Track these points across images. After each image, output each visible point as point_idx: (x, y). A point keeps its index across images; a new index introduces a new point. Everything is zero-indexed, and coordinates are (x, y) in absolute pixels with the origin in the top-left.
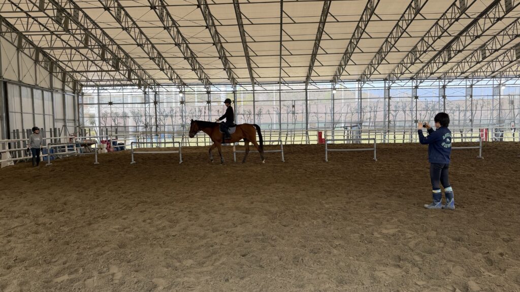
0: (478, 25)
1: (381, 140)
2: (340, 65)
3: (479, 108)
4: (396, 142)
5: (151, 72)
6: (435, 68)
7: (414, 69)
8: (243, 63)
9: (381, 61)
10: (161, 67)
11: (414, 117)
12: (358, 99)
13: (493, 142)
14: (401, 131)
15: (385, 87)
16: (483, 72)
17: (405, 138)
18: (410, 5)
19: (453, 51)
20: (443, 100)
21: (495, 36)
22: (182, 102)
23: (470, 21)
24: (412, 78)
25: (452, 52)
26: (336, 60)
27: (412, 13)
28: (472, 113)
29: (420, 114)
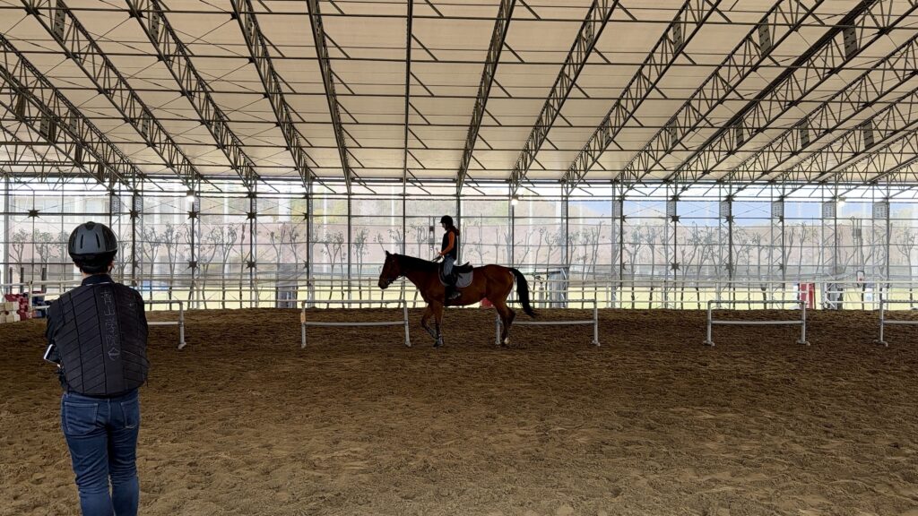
0: (793, 80)
1: (607, 302)
2: (527, 150)
3: (797, 242)
4: (636, 307)
5: (126, 150)
6: (712, 163)
7: (671, 162)
8: (327, 136)
9: (607, 145)
10: (149, 138)
11: (670, 257)
12: (562, 218)
13: (824, 310)
14: (645, 284)
15: (614, 196)
16: (804, 172)
17: (654, 299)
18: (665, 36)
19: (748, 128)
20: (727, 224)
21: (825, 104)
22: (193, 215)
23: (780, 71)
24: (666, 181)
25: (745, 131)
26: (519, 138)
27: (669, 51)
28: (784, 252)
29: (683, 253)
